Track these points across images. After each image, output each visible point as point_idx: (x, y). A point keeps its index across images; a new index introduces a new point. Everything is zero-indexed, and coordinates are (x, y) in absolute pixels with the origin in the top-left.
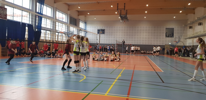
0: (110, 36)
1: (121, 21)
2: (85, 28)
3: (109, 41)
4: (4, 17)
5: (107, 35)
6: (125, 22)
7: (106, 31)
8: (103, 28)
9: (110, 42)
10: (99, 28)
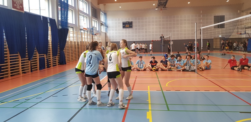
0: (141, 31)
1: (157, 9)
2: (105, 21)
3: (139, 37)
4: (20, 8)
5: (136, 29)
6: (161, 10)
7: (134, 24)
8: (130, 21)
9: (140, 39)
10: (125, 21)
